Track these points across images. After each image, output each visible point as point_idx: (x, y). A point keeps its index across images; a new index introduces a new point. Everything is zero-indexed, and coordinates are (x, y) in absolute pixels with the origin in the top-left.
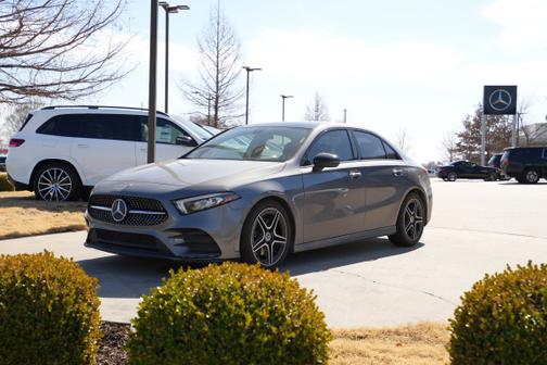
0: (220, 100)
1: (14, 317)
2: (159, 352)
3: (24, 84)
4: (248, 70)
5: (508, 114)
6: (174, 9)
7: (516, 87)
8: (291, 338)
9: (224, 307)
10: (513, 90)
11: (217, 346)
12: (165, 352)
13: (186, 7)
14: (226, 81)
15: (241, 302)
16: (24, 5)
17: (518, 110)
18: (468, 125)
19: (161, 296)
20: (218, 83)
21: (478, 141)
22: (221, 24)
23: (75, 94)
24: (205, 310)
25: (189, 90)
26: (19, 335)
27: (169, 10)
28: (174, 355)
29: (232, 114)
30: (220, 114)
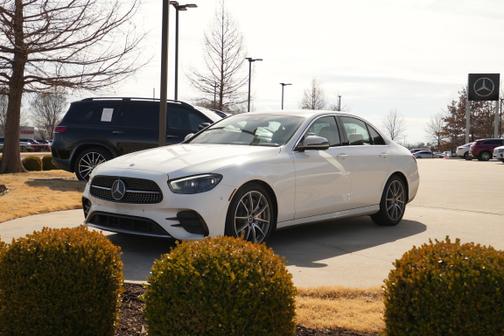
0: (225, 88)
1: (61, 275)
2: (167, 301)
3: (51, 76)
4: (250, 60)
5: (492, 100)
6: (183, 8)
7: (499, 75)
8: (265, 292)
9: (215, 268)
10: (496, 78)
11: (210, 297)
12: (173, 300)
13: (195, 6)
14: (229, 70)
15: (227, 265)
16: (51, 6)
17: (501, 95)
18: (453, 110)
19: (169, 260)
20: (222, 72)
21: (463, 124)
22: (226, 18)
23: (95, 84)
24: (201, 271)
25: (196, 78)
26: (64, 289)
27: (179, 8)
28: (178, 304)
29: (235, 101)
30: (225, 101)
